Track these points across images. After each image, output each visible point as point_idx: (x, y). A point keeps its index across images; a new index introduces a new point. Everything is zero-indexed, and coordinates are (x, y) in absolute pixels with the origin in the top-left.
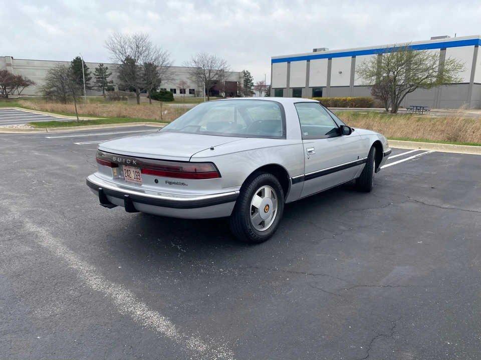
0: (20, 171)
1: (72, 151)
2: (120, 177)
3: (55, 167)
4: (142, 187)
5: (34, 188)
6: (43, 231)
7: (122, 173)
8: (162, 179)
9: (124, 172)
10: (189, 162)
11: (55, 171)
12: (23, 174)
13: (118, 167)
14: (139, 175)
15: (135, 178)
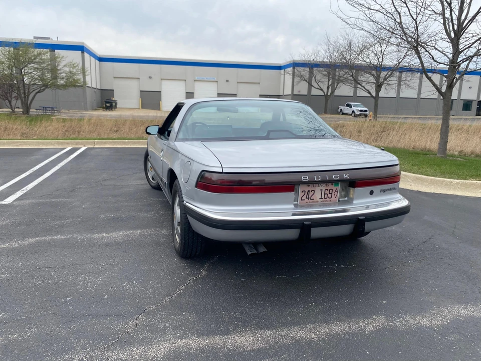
4: (356, 204)
8: (376, 189)
9: (300, 194)
14: (331, 192)
15: (321, 198)
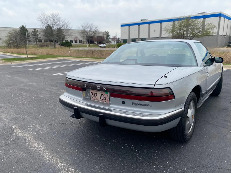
0: (2, 88)
1: (29, 75)
2: (87, 97)
3: (22, 85)
5: (13, 100)
6: (28, 136)
7: (89, 94)
9: (91, 94)
10: (154, 88)
11: (23, 88)
12: (4, 90)
13: (86, 90)
14: (105, 97)
15: (100, 99)
